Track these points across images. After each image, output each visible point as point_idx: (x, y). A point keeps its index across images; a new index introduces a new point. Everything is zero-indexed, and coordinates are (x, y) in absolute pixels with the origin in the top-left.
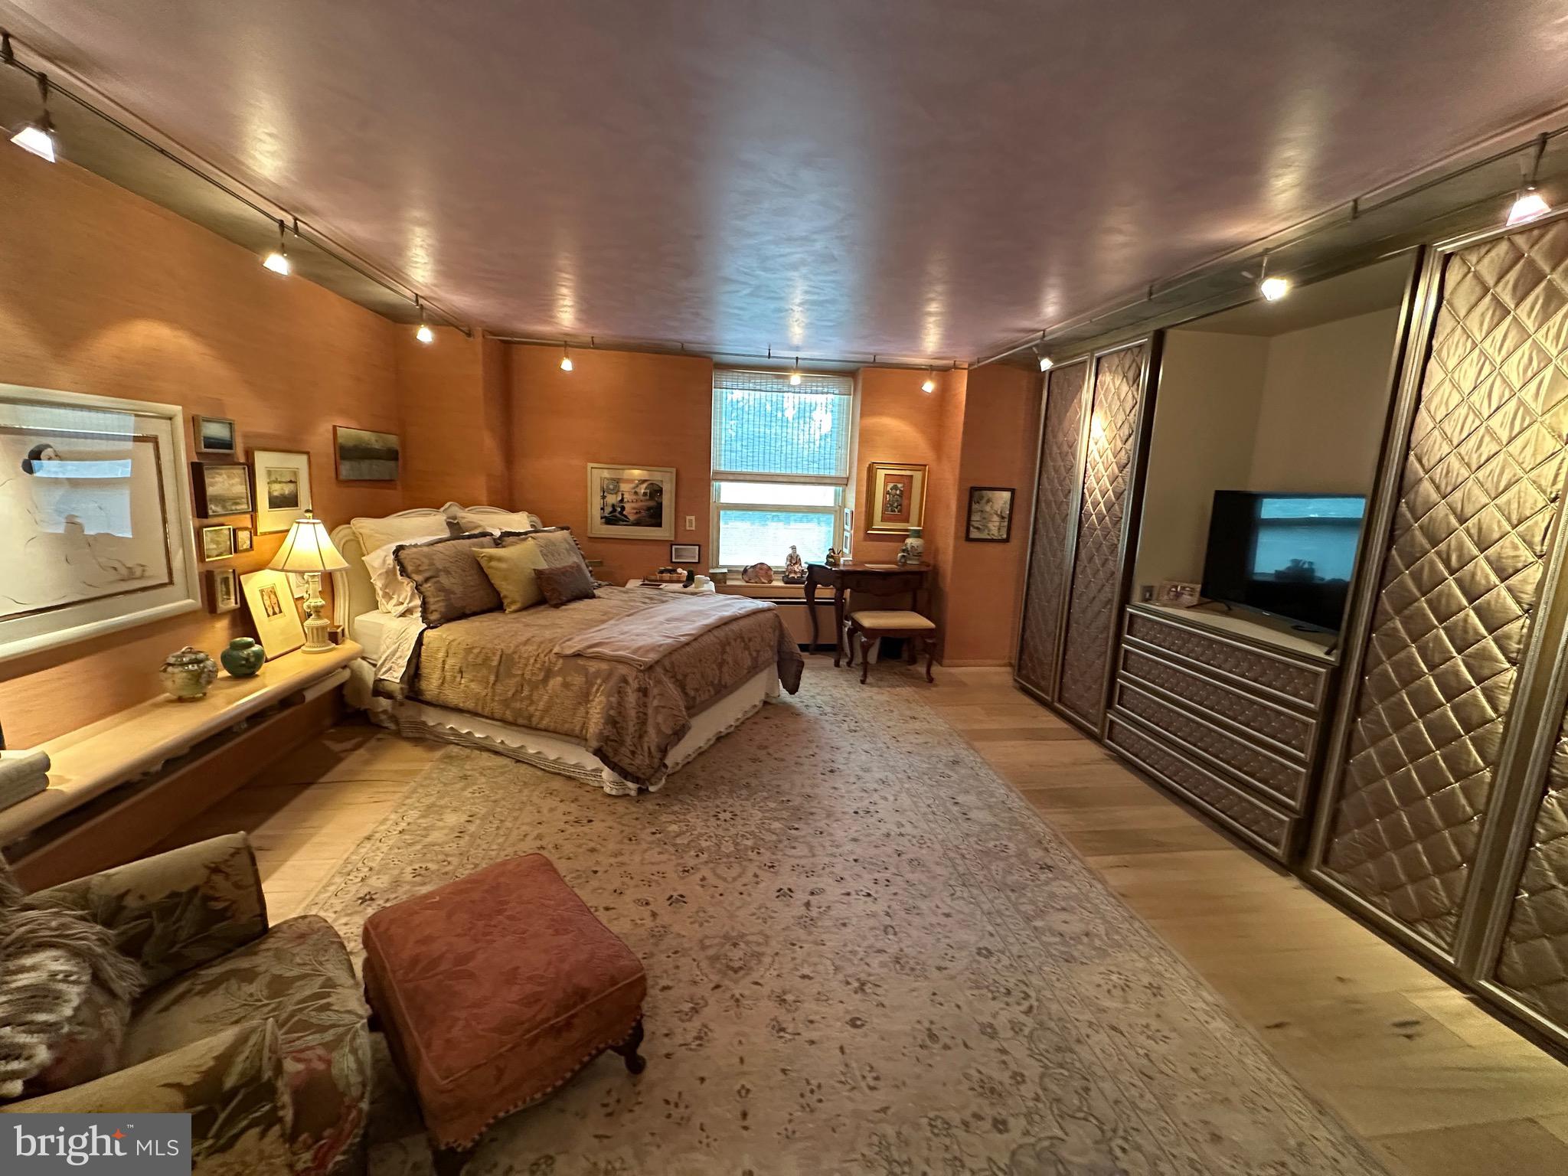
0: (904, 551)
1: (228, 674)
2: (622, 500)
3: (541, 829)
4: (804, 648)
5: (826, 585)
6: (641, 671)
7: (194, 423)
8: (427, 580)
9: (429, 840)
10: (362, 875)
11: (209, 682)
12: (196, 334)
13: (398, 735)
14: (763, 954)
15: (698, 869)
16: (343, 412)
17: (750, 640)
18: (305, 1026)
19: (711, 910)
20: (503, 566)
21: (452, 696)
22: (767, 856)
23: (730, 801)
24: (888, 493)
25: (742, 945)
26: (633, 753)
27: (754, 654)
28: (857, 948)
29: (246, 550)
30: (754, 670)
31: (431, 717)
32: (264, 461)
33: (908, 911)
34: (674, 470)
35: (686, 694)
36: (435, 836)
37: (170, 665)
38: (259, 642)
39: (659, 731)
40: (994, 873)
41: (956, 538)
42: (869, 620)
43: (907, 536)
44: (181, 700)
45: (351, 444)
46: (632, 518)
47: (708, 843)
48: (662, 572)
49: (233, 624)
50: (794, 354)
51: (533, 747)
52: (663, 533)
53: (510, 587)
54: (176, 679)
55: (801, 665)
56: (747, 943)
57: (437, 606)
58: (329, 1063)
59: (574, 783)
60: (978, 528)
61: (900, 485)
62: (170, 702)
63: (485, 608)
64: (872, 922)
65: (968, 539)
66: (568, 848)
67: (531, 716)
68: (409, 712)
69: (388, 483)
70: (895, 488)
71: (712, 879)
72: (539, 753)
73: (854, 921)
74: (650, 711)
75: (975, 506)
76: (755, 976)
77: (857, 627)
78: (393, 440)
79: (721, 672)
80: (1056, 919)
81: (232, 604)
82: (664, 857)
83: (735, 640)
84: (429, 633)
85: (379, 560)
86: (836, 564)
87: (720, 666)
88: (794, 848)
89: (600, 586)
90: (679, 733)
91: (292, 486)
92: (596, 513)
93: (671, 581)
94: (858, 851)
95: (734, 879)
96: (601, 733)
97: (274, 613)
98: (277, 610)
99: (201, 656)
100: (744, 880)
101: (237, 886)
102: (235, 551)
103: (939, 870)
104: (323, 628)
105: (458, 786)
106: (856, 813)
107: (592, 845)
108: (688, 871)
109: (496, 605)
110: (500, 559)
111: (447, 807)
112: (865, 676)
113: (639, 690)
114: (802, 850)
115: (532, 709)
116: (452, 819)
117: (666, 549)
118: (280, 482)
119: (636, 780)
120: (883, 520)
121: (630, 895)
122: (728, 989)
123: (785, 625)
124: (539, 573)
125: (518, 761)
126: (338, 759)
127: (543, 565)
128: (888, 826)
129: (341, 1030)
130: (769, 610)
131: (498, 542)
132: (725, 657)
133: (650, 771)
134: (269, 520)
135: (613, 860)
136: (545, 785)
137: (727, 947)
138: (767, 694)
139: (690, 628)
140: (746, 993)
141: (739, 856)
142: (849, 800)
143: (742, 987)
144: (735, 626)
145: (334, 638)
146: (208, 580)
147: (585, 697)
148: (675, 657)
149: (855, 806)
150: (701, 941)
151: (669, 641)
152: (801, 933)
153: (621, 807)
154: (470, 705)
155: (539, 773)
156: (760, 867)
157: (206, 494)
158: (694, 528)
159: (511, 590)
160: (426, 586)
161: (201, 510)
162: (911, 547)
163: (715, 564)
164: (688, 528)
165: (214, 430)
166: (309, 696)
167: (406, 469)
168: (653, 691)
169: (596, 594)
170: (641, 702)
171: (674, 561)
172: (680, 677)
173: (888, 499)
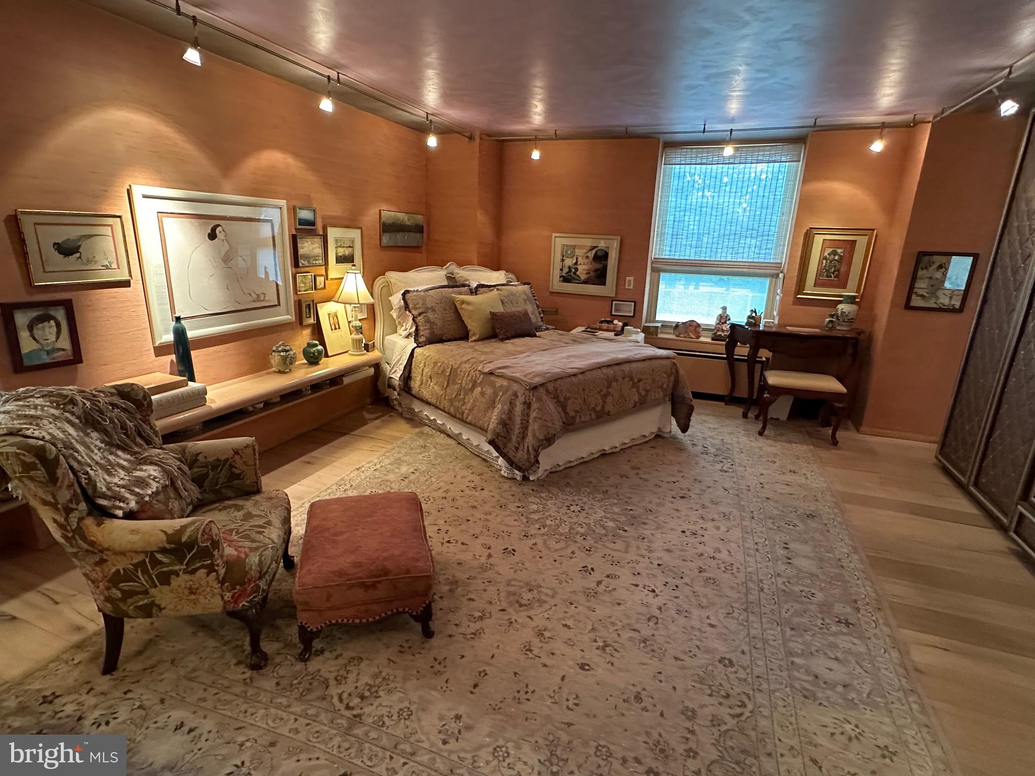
0: (832, 316)
1: (305, 361)
2: (576, 263)
3: (451, 487)
4: (697, 395)
5: (744, 343)
6: (527, 390)
7: (293, 210)
8: (420, 314)
9: (386, 478)
10: (346, 488)
11: (291, 364)
12: (296, 155)
13: (401, 415)
14: (545, 602)
15: (534, 538)
16: (387, 201)
17: (640, 380)
18: (247, 537)
19: (527, 565)
20: (470, 308)
21: (426, 394)
22: (590, 541)
23: (585, 500)
24: (825, 258)
25: (535, 592)
26: (517, 449)
27: (643, 393)
28: (617, 622)
29: (321, 289)
30: (641, 405)
31: (417, 407)
33: (679, 612)
34: (619, 238)
35: (566, 413)
36: (391, 477)
37: (274, 351)
38: (323, 343)
39: (534, 435)
40: (784, 611)
41: (893, 304)
42: (774, 378)
43: (840, 302)
44: (280, 372)
45: (390, 222)
47: (553, 523)
48: (602, 322)
49: (313, 333)
50: (729, 127)
51: (467, 434)
52: (608, 290)
53: (474, 324)
54: (275, 359)
55: (691, 409)
56: (539, 592)
57: (425, 333)
58: (247, 556)
59: (486, 464)
60: (922, 296)
61: (839, 251)
62: (276, 372)
63: (457, 336)
64: (643, 609)
65: (908, 307)
66: (460, 502)
67: (463, 413)
68: (406, 400)
69: (416, 248)
70: (834, 253)
71: (540, 546)
72: (468, 439)
73: (629, 604)
74: (531, 421)
75: (920, 273)
76: (531, 613)
77: (764, 386)
78: (420, 219)
79: (604, 402)
80: (820, 665)
81: (312, 321)
82: (516, 523)
83: (623, 378)
84: (418, 350)
85: (396, 299)
86: (756, 324)
87: (605, 396)
88: (614, 543)
89: (547, 329)
90: (549, 441)
91: (350, 249)
92: (556, 274)
93: (608, 330)
94: (666, 558)
95: (556, 550)
96: (494, 430)
97: (336, 329)
98: (337, 327)
99: (288, 348)
100: (563, 553)
101: (245, 463)
102: (315, 289)
103: (730, 593)
104: (360, 341)
105: (418, 451)
106: (683, 532)
107: (476, 504)
108: (527, 537)
109: (463, 335)
110: (468, 303)
111: (406, 462)
112: (764, 428)
113: (525, 403)
114: (620, 545)
115: (464, 407)
116: (404, 469)
117: (608, 303)
118: (343, 247)
119: (520, 469)
120: (816, 284)
121: (481, 540)
122: (509, 614)
123: (682, 372)
124: (493, 315)
125: (459, 443)
126: (364, 422)
127: (500, 309)
128: (706, 548)
129: (261, 544)
130: (668, 358)
131: (474, 292)
132: (610, 390)
133: (527, 464)
134: (335, 269)
135: (483, 517)
136: (468, 461)
137: (524, 589)
138: (659, 429)
139: (581, 364)
140: (520, 620)
141: (569, 537)
142: (684, 521)
143: (521, 617)
144: (626, 367)
145: (367, 348)
146: (299, 304)
147: (492, 404)
148: (558, 382)
149: (684, 528)
150: (510, 581)
151: (557, 370)
152: (582, 599)
153: (506, 485)
154: (433, 401)
155: (468, 453)
156: (579, 548)
157: (299, 253)
158: (631, 287)
159: (474, 326)
160: (419, 318)
161: (296, 264)
162: (843, 313)
163: (652, 319)
164: (627, 287)
165: (305, 214)
166: (346, 380)
167: (428, 238)
168: (535, 406)
169: (538, 334)
170: (526, 412)
171: (613, 313)
172: (562, 399)
173: (824, 264)
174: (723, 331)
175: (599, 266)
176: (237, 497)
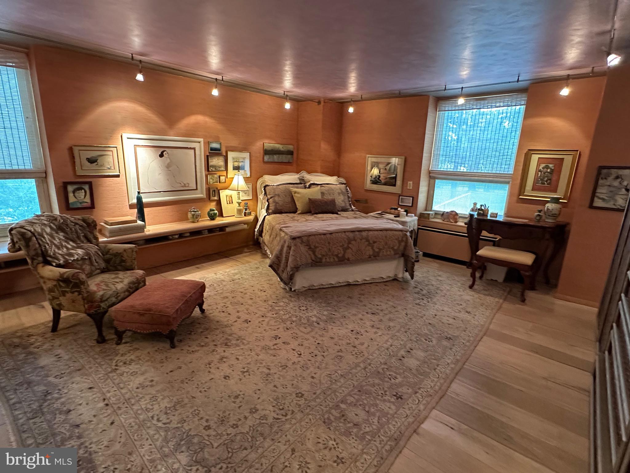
0: (540, 211)
1: (208, 218)
2: (379, 173)
3: (250, 288)
6: (291, 239)
7: (207, 143)
8: (271, 198)
9: (224, 279)
11: (199, 218)
14: (239, 346)
15: (266, 318)
16: (269, 138)
17: (374, 242)
18: (107, 285)
19: (249, 329)
20: (302, 196)
22: (293, 325)
23: (313, 305)
25: (239, 341)
26: (283, 272)
27: (377, 250)
28: (264, 363)
29: (223, 183)
32: (231, 155)
34: (403, 157)
35: (315, 255)
36: (227, 279)
37: (189, 211)
38: (221, 210)
39: (291, 265)
40: (366, 381)
43: (548, 202)
44: (192, 222)
45: (270, 149)
47: (283, 313)
49: (215, 204)
54: (190, 215)
56: (241, 341)
57: (272, 208)
58: (100, 291)
65: (591, 206)
66: (247, 295)
69: (289, 163)
70: (547, 167)
71: (265, 322)
74: (290, 256)
76: (228, 349)
78: (291, 147)
81: (216, 198)
82: (264, 310)
84: (267, 217)
87: (345, 250)
88: (306, 328)
91: (242, 163)
93: (392, 214)
94: (327, 341)
96: (272, 260)
97: (230, 203)
99: (196, 210)
100: (273, 327)
101: (128, 256)
102: (220, 182)
103: (343, 365)
104: (241, 210)
105: (252, 269)
106: (352, 331)
107: (254, 297)
108: (263, 316)
109: (294, 211)
110: (298, 193)
111: (241, 273)
112: (473, 284)
113: (288, 246)
114: (308, 330)
116: (237, 276)
117: (397, 198)
118: (237, 162)
119: (286, 284)
120: (533, 189)
121: (240, 314)
122: (217, 347)
124: (310, 199)
128: (356, 341)
131: (307, 187)
132: (350, 246)
134: (231, 172)
135: (251, 304)
137: (235, 339)
138: (395, 275)
140: (219, 351)
141: (284, 321)
142: (359, 325)
143: (220, 349)
145: (245, 214)
150: (233, 334)
152: (258, 349)
153: (279, 291)
156: (284, 327)
157: (210, 165)
158: (411, 188)
159: (299, 205)
160: (271, 200)
161: (208, 170)
162: (548, 209)
163: (430, 209)
164: (408, 188)
165: (215, 145)
166: (228, 230)
167: (297, 158)
168: (292, 248)
169: (339, 213)
170: (288, 252)
171: (400, 204)
172: (313, 247)
173: (539, 175)
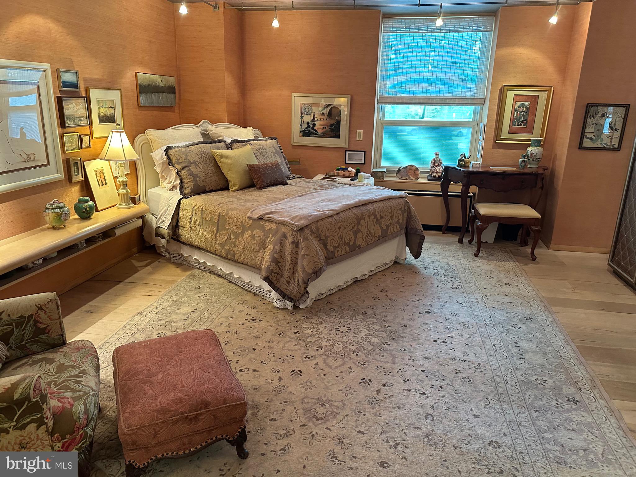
0: (524, 157)
1: (77, 216)
2: (313, 120)
3: (231, 321)
4: (427, 227)
5: (456, 182)
6: (295, 231)
7: (57, 73)
8: (183, 168)
9: (169, 319)
10: (133, 332)
11: (66, 220)
13: (169, 261)
14: (338, 414)
15: (315, 358)
16: (142, 64)
17: (382, 217)
18: (67, 388)
19: (315, 383)
20: (229, 161)
21: (196, 240)
22: (362, 357)
23: (349, 321)
24: (516, 110)
25: (327, 406)
26: (288, 282)
27: (385, 228)
28: (402, 423)
29: (87, 148)
30: (384, 238)
31: (186, 252)
32: (95, 94)
33: (448, 408)
34: (350, 96)
35: (327, 249)
36: (174, 317)
37: (47, 208)
38: (93, 199)
39: (304, 270)
40: (527, 397)
41: (570, 147)
42: (484, 209)
43: (529, 145)
44: (54, 228)
45: (146, 83)
46: (320, 132)
47: (327, 344)
48: (338, 170)
49: (82, 190)
51: (237, 273)
52: (341, 142)
53: (233, 176)
54: (50, 216)
55: (423, 238)
56: (331, 406)
57: (189, 185)
58: (72, 406)
59: (258, 298)
60: (592, 139)
61: (526, 104)
62: (49, 228)
63: (219, 187)
64: (419, 410)
65: (581, 147)
66: (243, 334)
67: (235, 254)
68: (174, 247)
69: (170, 108)
70: (523, 106)
71: (322, 365)
72: (240, 277)
73: (407, 407)
74: (300, 257)
75: (589, 120)
76: (329, 425)
77: (477, 216)
78: (172, 81)
79: (356, 237)
80: (563, 436)
81: (80, 178)
82: (296, 348)
83: (369, 217)
84: (184, 201)
85: (159, 155)
86: (465, 166)
87: (356, 233)
88: (383, 356)
89: (294, 178)
90: (317, 273)
91: (111, 110)
92: (296, 129)
93: (344, 176)
94: (427, 365)
95: (336, 368)
96: (268, 268)
97: (103, 185)
98: (104, 183)
99: (62, 205)
100: (342, 369)
101: (49, 317)
102: (81, 148)
103: (483, 387)
104: (127, 195)
105: (193, 292)
106: (435, 341)
107: (257, 334)
108: (309, 358)
109: (225, 187)
110: (227, 157)
111: (184, 303)
112: (479, 250)
113: (293, 243)
114: (387, 357)
115: (235, 249)
116: (185, 309)
117: (342, 153)
118: (105, 107)
119: (291, 300)
120: (510, 132)
121: (271, 365)
122: (310, 428)
123: (412, 208)
124: (250, 167)
125: (230, 282)
126: (136, 270)
127: (255, 162)
128: (456, 353)
129: (82, 393)
130: (401, 197)
131: (229, 146)
132: (360, 227)
133: (298, 295)
134: (99, 130)
135: (267, 344)
136: (240, 297)
137: (318, 405)
138: (397, 256)
139: (335, 206)
140: (319, 432)
141: (344, 354)
142: (433, 332)
143: (320, 429)
144: (370, 207)
145: (134, 201)
146: (67, 163)
147: (263, 245)
148: (320, 224)
149: (436, 337)
150: (303, 399)
151: (318, 213)
152: (368, 407)
153: (281, 315)
154: (204, 245)
155: (240, 290)
156: (355, 363)
157: (65, 114)
158: (361, 139)
159: (233, 177)
160: (183, 172)
161: (62, 124)
162: (532, 154)
163: (378, 166)
164: (358, 139)
165: (68, 77)
166: (118, 232)
167: (180, 99)
168: (302, 245)
169: (288, 182)
170: (294, 251)
171: (347, 162)
172: (323, 237)
173: (515, 115)
174: (437, 173)
175: (332, 122)
176: (44, 351)
